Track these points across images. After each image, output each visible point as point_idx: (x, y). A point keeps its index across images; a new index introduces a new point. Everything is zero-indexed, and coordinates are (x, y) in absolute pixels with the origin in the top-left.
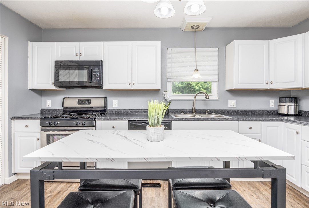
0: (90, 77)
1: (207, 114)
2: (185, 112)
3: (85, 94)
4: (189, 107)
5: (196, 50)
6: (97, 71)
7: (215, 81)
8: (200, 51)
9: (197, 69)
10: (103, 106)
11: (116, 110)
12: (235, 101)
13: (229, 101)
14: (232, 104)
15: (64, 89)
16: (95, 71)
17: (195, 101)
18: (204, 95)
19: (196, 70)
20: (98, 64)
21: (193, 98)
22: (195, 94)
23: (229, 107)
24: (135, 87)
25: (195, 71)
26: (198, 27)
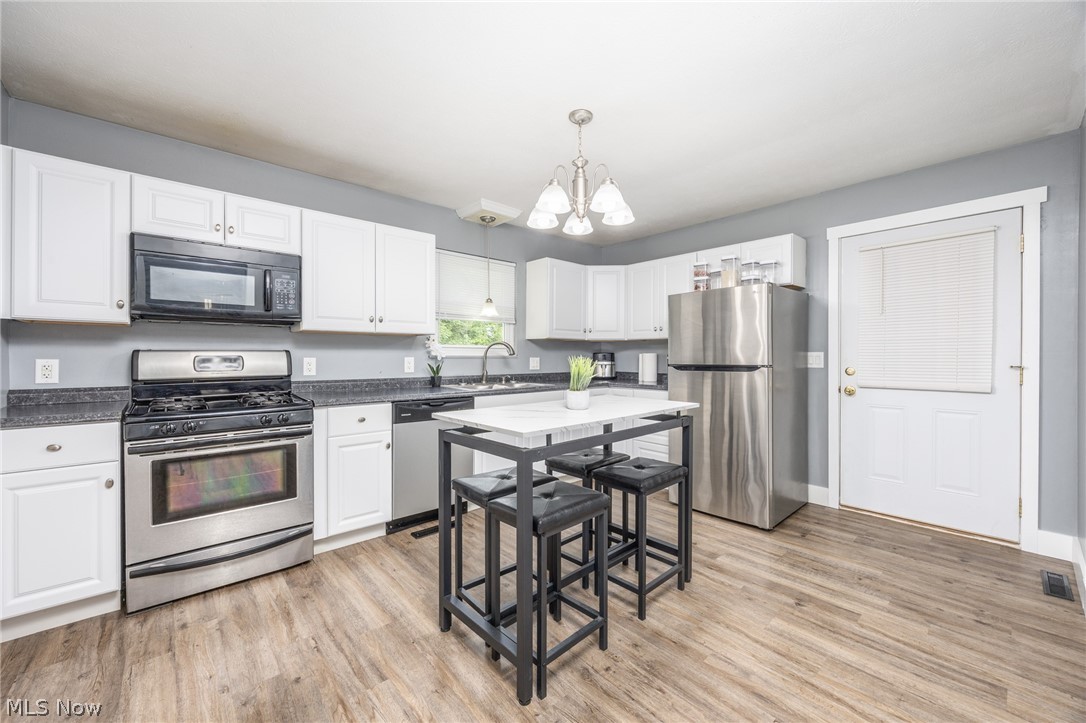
1: (504, 382)
4: (476, 372)
6: (288, 283)
7: (512, 322)
9: (491, 300)
10: (286, 374)
11: (313, 382)
16: (282, 283)
17: (485, 359)
18: (504, 347)
19: (489, 301)
20: (293, 265)
24: (381, 329)
25: (487, 302)
26: (493, 219)
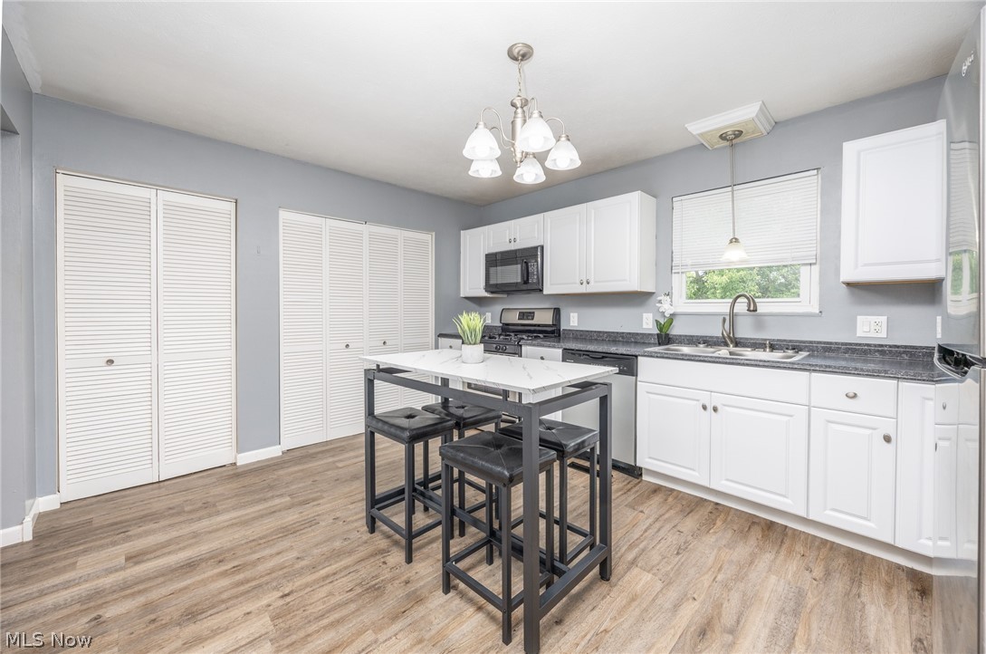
0: (526, 275)
1: (768, 350)
2: (708, 341)
3: (525, 303)
5: (733, 191)
6: (534, 265)
7: (811, 262)
8: (742, 191)
9: (736, 239)
10: (551, 323)
12: (884, 319)
13: (858, 317)
14: (872, 326)
15: (505, 296)
16: (531, 266)
17: (733, 316)
18: (746, 300)
21: (726, 309)
22: (731, 300)
23: (858, 335)
24: (590, 289)
25: (731, 242)
26: (739, 134)
